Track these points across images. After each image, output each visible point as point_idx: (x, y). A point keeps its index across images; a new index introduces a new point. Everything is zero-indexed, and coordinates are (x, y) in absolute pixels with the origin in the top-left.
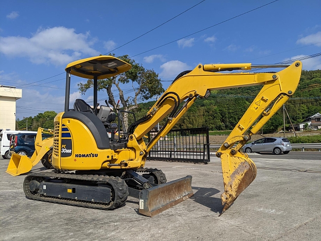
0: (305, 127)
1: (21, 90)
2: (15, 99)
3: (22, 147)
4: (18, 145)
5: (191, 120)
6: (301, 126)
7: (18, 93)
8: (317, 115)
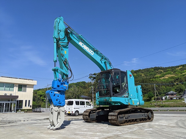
0: (166, 98)
7: (35, 82)
8: (171, 92)
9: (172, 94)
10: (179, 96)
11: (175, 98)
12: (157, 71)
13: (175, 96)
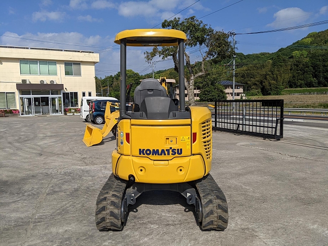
1: (98, 55)
2: (94, 63)
3: (99, 113)
4: (96, 110)
5: (275, 76)
7: (95, 57)
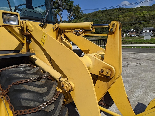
0: (126, 35)
6: (124, 35)
8: (132, 30)
9: (132, 32)
10: (137, 34)
11: (134, 36)
12: (120, 12)
13: (134, 33)
